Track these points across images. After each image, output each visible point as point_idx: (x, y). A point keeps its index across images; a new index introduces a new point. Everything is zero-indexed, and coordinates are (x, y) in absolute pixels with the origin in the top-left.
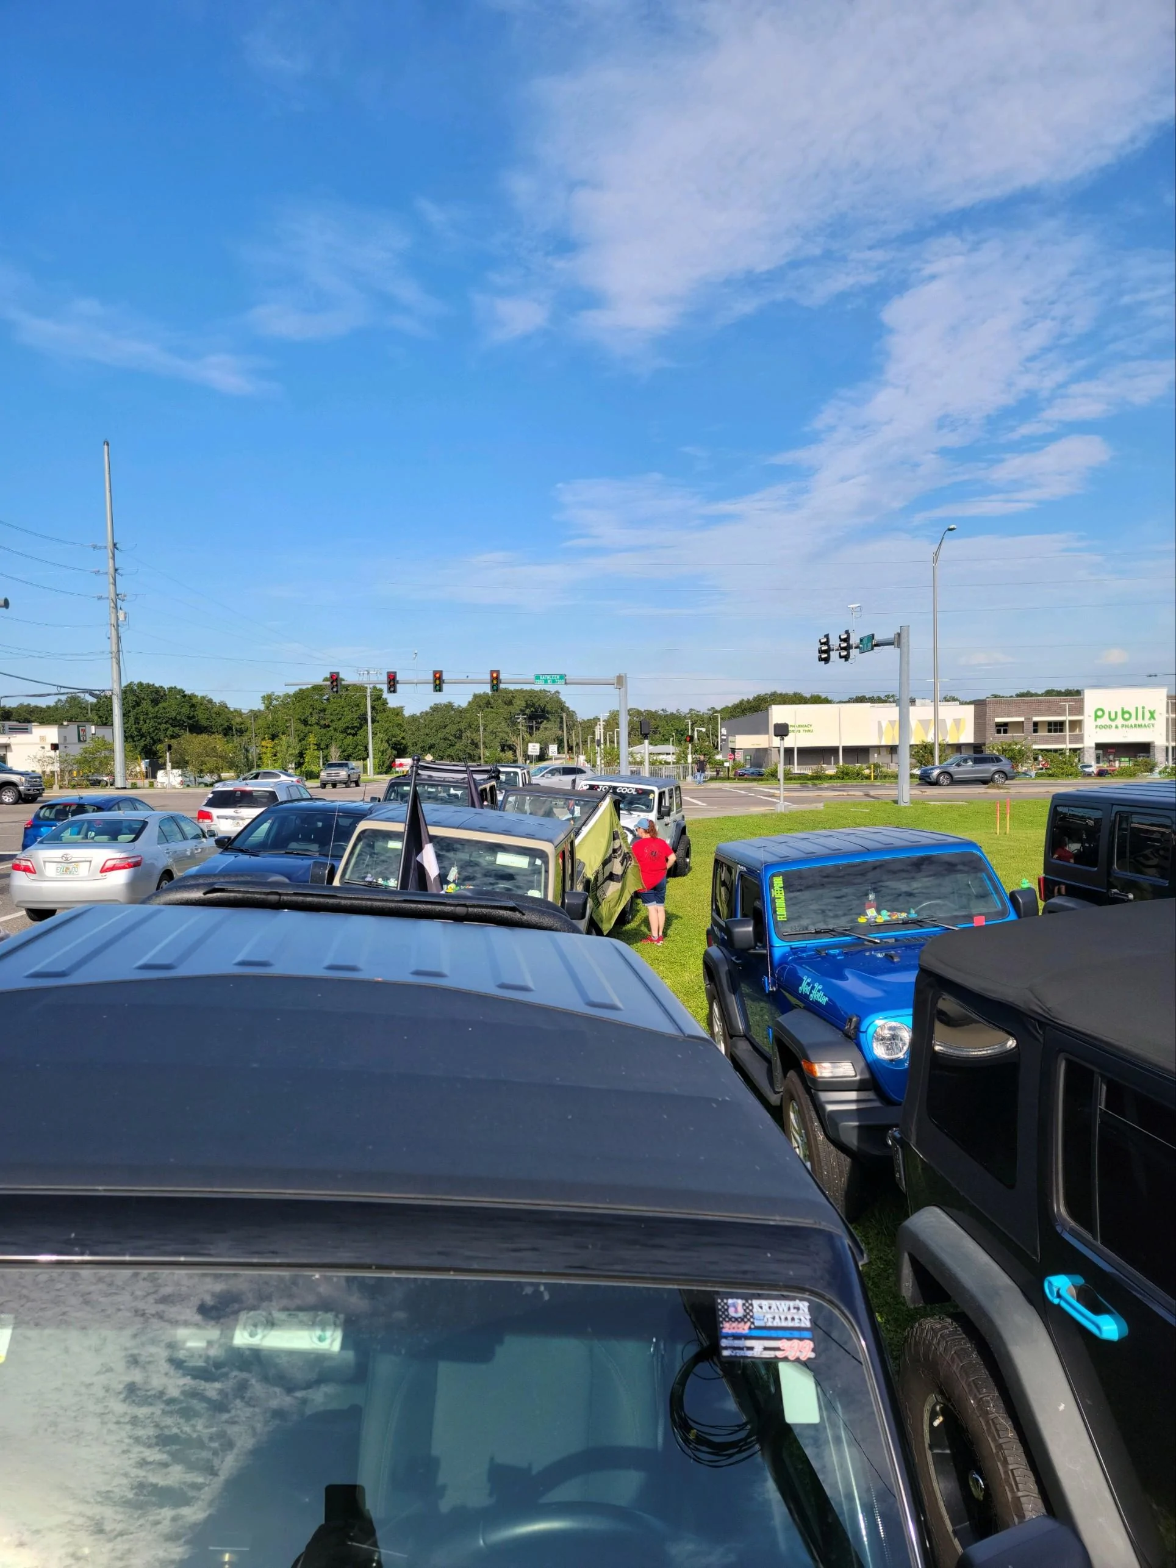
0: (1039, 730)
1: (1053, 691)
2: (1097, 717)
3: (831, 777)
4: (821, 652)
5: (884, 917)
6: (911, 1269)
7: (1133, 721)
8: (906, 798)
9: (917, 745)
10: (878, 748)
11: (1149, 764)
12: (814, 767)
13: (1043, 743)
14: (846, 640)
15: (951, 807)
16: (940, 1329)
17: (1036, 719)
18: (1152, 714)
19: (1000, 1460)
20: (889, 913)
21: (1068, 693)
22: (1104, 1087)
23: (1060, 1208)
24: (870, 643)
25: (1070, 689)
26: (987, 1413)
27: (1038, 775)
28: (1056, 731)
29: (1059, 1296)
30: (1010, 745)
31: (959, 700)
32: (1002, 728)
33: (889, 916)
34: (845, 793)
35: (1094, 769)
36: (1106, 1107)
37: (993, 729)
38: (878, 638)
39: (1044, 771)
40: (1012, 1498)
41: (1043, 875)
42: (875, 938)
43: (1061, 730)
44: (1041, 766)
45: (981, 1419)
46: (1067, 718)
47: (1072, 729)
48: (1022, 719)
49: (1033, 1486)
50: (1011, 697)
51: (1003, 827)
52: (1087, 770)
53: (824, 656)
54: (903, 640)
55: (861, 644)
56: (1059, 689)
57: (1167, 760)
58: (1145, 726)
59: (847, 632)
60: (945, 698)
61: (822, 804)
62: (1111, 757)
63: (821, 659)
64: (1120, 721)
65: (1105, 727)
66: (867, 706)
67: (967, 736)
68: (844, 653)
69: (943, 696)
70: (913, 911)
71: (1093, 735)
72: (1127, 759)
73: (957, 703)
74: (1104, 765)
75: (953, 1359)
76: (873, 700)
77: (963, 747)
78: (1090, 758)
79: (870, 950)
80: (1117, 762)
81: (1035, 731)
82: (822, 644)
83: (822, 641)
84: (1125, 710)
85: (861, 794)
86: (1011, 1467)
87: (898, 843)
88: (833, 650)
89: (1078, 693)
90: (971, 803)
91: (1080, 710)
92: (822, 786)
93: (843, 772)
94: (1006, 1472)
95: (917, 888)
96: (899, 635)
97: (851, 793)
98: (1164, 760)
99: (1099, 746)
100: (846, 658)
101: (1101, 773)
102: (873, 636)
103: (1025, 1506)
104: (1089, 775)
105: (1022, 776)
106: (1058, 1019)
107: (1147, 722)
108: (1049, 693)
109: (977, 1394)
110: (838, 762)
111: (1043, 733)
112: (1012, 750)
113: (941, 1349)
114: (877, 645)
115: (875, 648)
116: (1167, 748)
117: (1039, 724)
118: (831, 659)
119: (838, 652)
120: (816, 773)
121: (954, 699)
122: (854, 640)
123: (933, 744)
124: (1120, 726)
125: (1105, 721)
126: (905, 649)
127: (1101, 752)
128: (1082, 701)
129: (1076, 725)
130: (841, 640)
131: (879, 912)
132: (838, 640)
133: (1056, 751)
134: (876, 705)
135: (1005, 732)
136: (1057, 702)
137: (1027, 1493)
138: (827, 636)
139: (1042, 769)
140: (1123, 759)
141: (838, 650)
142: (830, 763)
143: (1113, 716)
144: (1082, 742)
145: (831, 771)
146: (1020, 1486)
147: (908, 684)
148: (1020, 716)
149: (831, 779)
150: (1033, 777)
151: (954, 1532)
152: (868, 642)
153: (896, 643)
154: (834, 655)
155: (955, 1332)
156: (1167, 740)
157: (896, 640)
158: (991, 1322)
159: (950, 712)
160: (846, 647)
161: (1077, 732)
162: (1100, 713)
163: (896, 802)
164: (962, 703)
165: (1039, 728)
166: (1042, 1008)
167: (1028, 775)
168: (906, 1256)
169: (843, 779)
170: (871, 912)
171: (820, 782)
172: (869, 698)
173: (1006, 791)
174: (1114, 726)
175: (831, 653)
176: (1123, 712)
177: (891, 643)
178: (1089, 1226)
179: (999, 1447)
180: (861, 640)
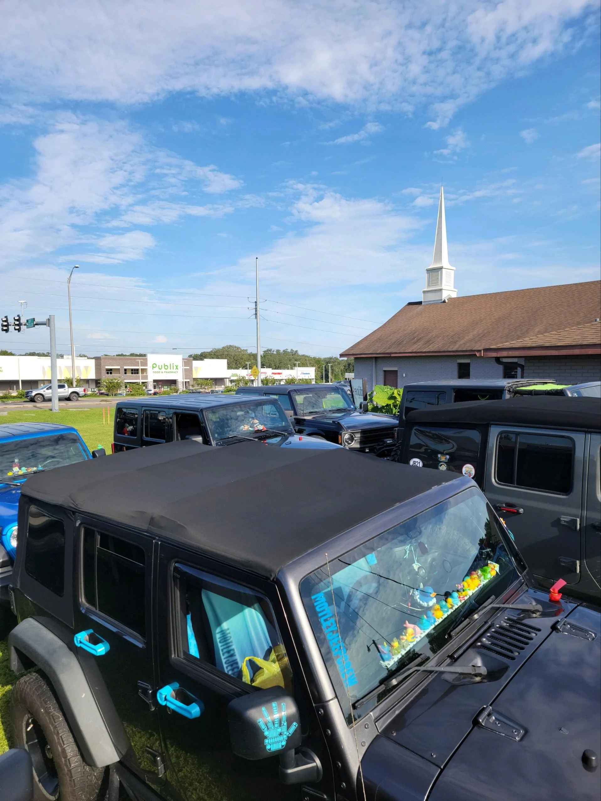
0: (127, 373)
1: (134, 354)
2: (153, 367)
3: (14, 397)
4: (3, 326)
5: (24, 470)
6: (16, 654)
7: (169, 370)
8: (57, 408)
9: (64, 380)
10: (43, 381)
11: (176, 389)
12: (4, 392)
13: (130, 379)
14: (18, 320)
15: (81, 411)
16: (28, 680)
17: (125, 367)
18: (177, 366)
19: (55, 734)
20: (26, 469)
21: (141, 355)
22: (99, 537)
23: (83, 600)
24: (32, 323)
25: (141, 353)
26: (50, 713)
27: (127, 395)
28: (135, 373)
29: (81, 642)
30: (112, 380)
31: (87, 357)
32: (110, 371)
33: (26, 470)
34: (22, 406)
35: (152, 392)
36: (100, 546)
37: (105, 372)
38: (37, 320)
39: (129, 393)
40: (61, 750)
41: (114, 442)
42: (17, 483)
43: (138, 373)
44: (128, 390)
45: (46, 717)
46: (140, 367)
47: (142, 373)
48: (119, 367)
49: (71, 740)
50: (114, 356)
51: (106, 421)
52: (149, 392)
53: (5, 328)
54: (52, 323)
55: (27, 323)
56: (136, 353)
57: (183, 387)
58: (174, 372)
59: (18, 316)
60: (80, 355)
61: (6, 413)
62: (160, 386)
63: (3, 330)
64: (163, 370)
65: (158, 372)
66: (36, 358)
67: (92, 375)
68: (17, 327)
69: (79, 354)
70: (40, 466)
71: (152, 376)
72: (167, 387)
73: (86, 358)
74: (157, 390)
75: (34, 693)
76: (39, 355)
77: (90, 381)
78: (151, 386)
79: (14, 490)
80: (163, 388)
81: (125, 373)
82: (3, 321)
83: (3, 319)
84: (165, 365)
85: (32, 406)
86: (60, 735)
87: (32, 430)
88: (11, 325)
89: (145, 355)
90: (92, 409)
91: (146, 364)
92: (8, 402)
93: (21, 394)
94: (58, 739)
95: (57, 454)
96: (49, 320)
97: (25, 406)
98: (182, 387)
99: (155, 381)
100: (19, 330)
101: (155, 394)
102: (34, 319)
103: (67, 751)
104: (151, 394)
105: (120, 395)
106: (80, 508)
107: (175, 370)
108: (132, 355)
109: (45, 705)
110: (19, 389)
111: (129, 374)
112: (113, 382)
113: (28, 690)
114: (37, 324)
115: (36, 326)
116: (183, 382)
117: (127, 370)
118: (10, 331)
119: (14, 327)
120: (5, 395)
121: (85, 356)
122: (23, 321)
123: (73, 378)
124: (163, 372)
125: (157, 369)
126: (52, 328)
127: (155, 384)
128: (146, 359)
129: (144, 371)
130: (15, 320)
131: (20, 468)
132: (14, 320)
133: (135, 383)
134: (41, 357)
135: (111, 373)
136: (135, 359)
137: (69, 744)
138: (6, 317)
139: (128, 392)
140: (165, 387)
141: (13, 325)
142: (13, 390)
143: (160, 367)
144: (147, 379)
145: (14, 394)
146: (65, 742)
147: (55, 347)
148: (118, 366)
149: (14, 398)
150: (125, 395)
151: (40, 781)
152: (32, 322)
153: (47, 324)
154: (11, 328)
155: (36, 679)
156: (183, 379)
157: (48, 322)
158: (50, 667)
159: (81, 363)
160: (19, 325)
161: (145, 374)
162: (155, 366)
163: (51, 410)
164: (88, 358)
165: (127, 372)
166: (74, 505)
167: (122, 395)
168: (13, 648)
169: (21, 398)
170: (16, 469)
171: (6, 400)
172: (38, 354)
173: (110, 403)
174: (161, 372)
175: (10, 327)
176: (165, 366)
177: (45, 324)
178: (94, 605)
179: (55, 727)
180: (27, 321)
